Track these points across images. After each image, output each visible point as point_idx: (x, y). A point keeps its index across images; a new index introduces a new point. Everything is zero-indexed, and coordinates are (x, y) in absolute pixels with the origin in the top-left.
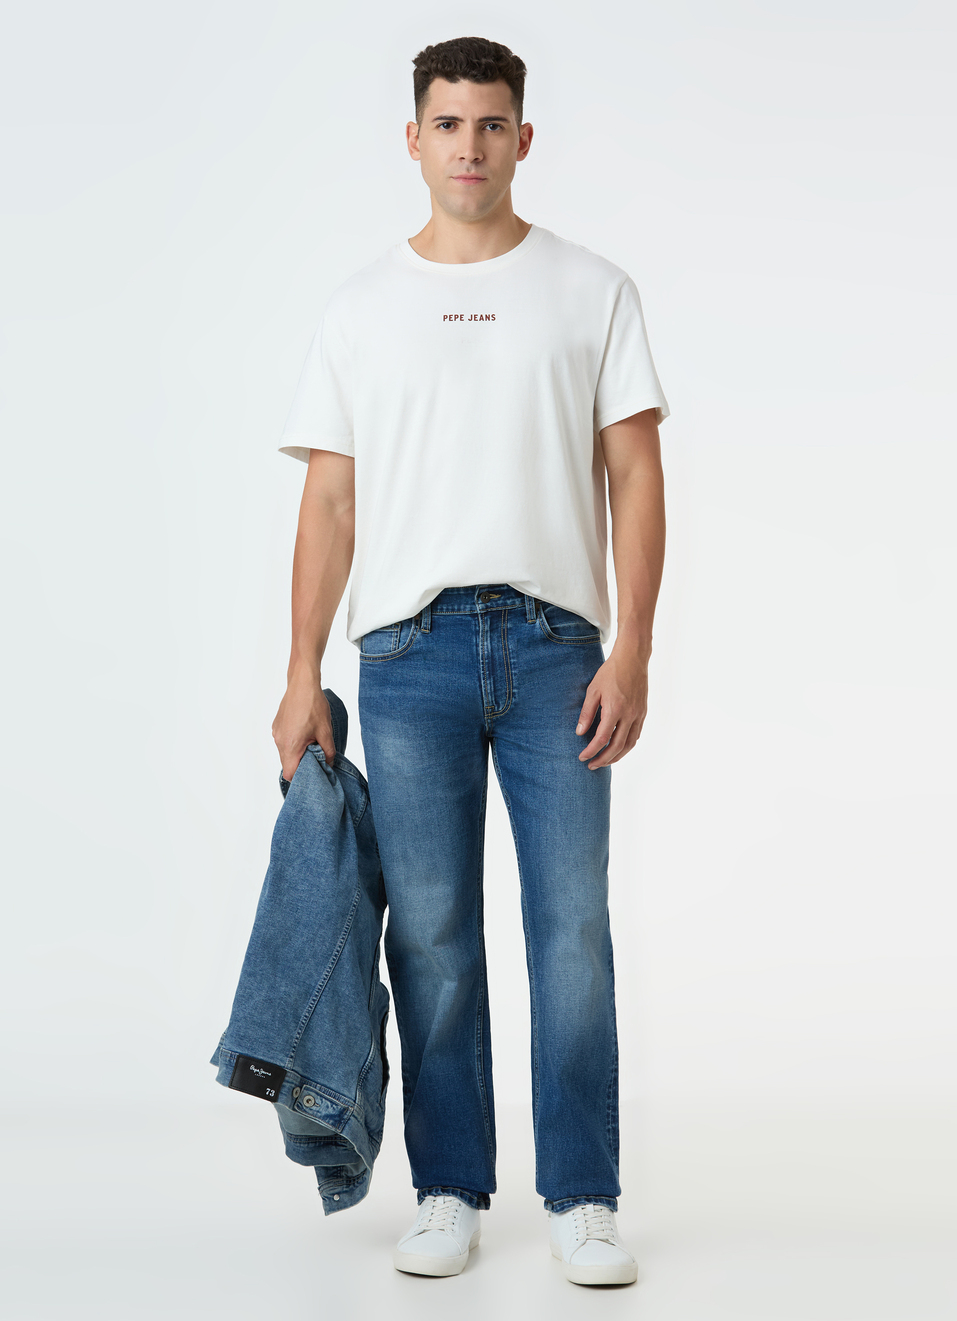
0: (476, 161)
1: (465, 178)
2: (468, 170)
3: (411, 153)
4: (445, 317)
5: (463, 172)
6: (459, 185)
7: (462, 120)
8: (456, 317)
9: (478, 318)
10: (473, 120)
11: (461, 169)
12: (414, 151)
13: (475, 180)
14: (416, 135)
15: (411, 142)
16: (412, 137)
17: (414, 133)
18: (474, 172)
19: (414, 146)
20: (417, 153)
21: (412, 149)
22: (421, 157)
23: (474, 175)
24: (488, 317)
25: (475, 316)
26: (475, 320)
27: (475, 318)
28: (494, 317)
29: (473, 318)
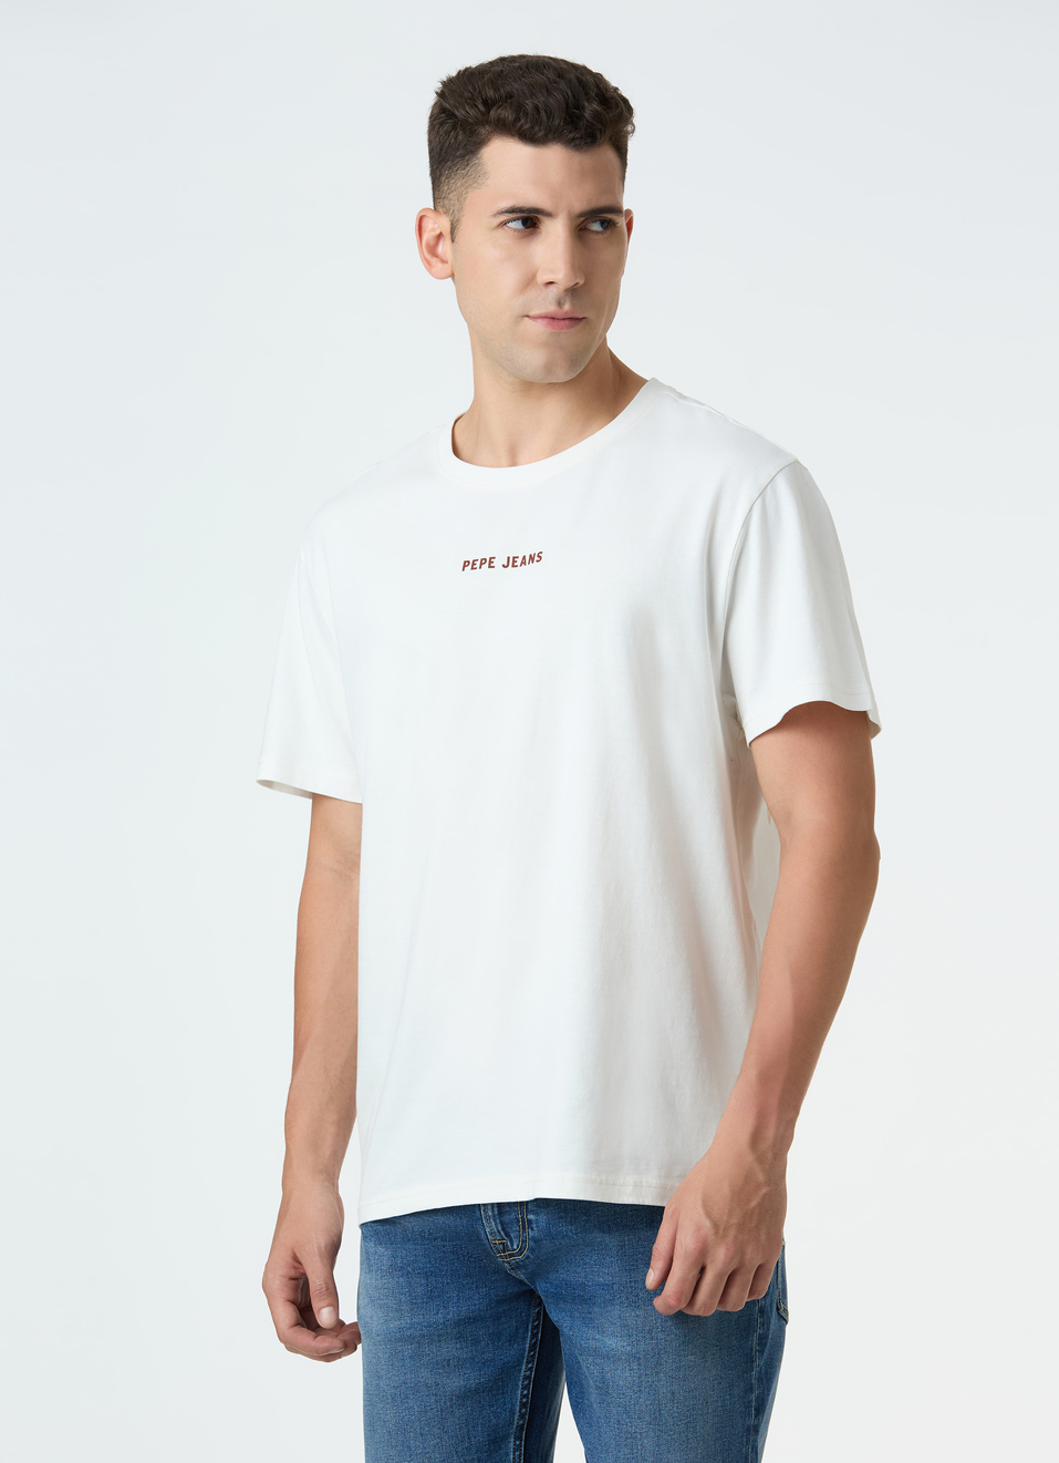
0: (573, 291)
1: (552, 318)
2: (560, 304)
3: (428, 264)
4: (466, 564)
5: (551, 308)
6: (538, 329)
7: (549, 215)
8: (483, 561)
9: (519, 561)
10: (569, 213)
11: (546, 302)
12: (434, 261)
13: (567, 322)
14: (438, 232)
15: (428, 245)
16: (428, 236)
17: (433, 230)
18: (567, 307)
19: (432, 250)
20: (440, 265)
21: (428, 257)
22: (449, 272)
23: (566, 313)
24: (532, 558)
25: (514, 558)
26: (513, 566)
27: (514, 562)
28: (540, 558)
29: (512, 562)
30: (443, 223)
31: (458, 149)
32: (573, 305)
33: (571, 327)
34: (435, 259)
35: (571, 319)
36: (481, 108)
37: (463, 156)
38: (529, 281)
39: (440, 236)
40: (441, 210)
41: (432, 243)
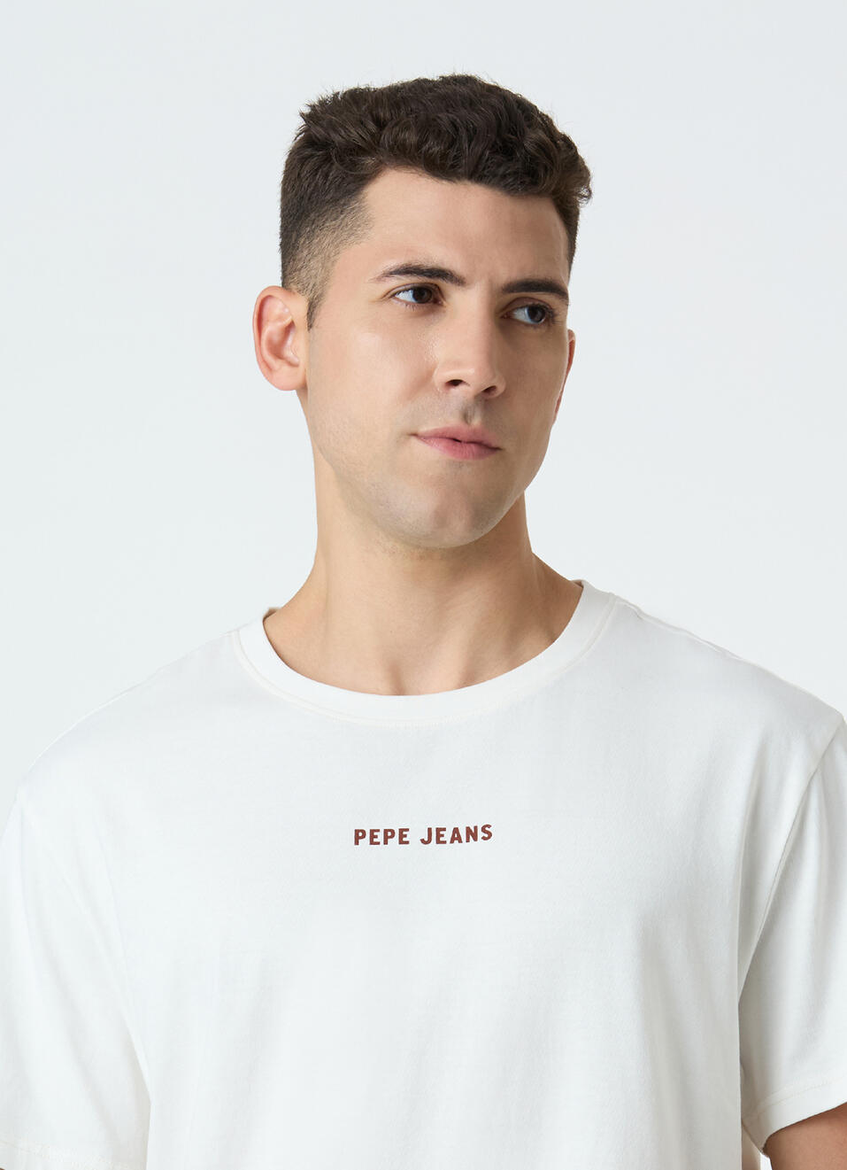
1: (453, 440)
2: (465, 417)
3: (268, 369)
5: (452, 421)
6: (431, 457)
7: (459, 281)
8: (389, 834)
9: (447, 836)
10: (491, 282)
11: (446, 413)
12: (276, 364)
13: (473, 447)
14: (288, 321)
15: (270, 342)
16: (272, 328)
17: (280, 318)
18: (476, 422)
19: (277, 350)
20: (286, 368)
21: (270, 358)
22: (298, 380)
23: (474, 431)
24: (472, 834)
25: (438, 830)
26: (438, 842)
27: (439, 836)
28: (490, 835)
29: (435, 836)
30: (296, 307)
31: (327, 192)
32: (485, 423)
33: (480, 456)
34: (280, 361)
35: (478, 443)
36: (372, 126)
37: (335, 201)
38: (421, 382)
39: (289, 328)
40: (293, 287)
41: (276, 339)
